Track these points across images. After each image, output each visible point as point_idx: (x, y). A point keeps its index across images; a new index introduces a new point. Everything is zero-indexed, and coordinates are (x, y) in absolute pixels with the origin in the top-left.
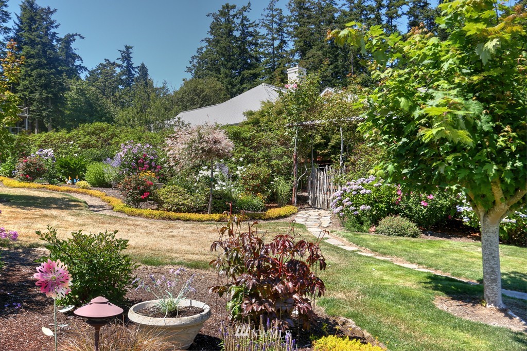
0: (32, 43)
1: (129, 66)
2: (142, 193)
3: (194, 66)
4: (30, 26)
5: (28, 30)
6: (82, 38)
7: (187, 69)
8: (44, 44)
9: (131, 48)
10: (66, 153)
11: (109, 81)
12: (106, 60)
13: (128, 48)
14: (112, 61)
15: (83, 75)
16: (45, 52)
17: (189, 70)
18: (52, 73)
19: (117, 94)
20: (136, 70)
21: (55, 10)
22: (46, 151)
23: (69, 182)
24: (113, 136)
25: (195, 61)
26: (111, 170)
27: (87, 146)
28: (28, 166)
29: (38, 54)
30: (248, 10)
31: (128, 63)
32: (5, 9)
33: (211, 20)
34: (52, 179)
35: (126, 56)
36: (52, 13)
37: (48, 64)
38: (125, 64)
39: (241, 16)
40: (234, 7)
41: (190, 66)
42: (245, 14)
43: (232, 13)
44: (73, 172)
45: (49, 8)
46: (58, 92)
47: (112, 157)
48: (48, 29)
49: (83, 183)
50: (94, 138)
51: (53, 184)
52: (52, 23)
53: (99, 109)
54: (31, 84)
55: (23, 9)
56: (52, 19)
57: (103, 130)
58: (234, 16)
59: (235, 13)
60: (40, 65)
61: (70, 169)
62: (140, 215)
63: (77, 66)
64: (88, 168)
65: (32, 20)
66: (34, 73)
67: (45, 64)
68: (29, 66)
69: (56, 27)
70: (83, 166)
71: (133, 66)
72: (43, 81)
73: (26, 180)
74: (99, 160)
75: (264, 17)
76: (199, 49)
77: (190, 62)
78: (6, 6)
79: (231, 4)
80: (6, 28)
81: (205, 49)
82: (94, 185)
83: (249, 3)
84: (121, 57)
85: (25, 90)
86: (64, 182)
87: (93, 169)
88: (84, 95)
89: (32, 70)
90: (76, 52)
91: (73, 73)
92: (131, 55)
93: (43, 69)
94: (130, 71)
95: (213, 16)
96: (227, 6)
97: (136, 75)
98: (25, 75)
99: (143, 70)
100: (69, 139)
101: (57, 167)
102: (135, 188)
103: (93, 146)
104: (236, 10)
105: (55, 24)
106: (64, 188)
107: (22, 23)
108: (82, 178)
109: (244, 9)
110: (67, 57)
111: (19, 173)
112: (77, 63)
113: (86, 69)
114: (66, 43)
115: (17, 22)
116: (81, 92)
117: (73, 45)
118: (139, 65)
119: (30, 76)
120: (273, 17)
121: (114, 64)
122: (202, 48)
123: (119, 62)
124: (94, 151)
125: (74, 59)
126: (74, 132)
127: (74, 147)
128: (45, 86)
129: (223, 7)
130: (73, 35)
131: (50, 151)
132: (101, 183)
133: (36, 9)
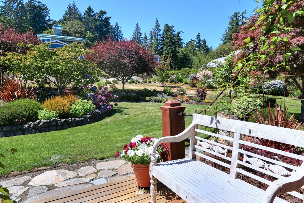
0: (168, 38)
1: (199, 40)
2: (193, 85)
3: (223, 38)
4: (167, 32)
5: (166, 34)
6: (183, 32)
7: (221, 40)
8: (171, 38)
9: (200, 33)
10: (179, 76)
11: (192, 48)
12: (191, 39)
13: (199, 34)
14: (193, 39)
15: (183, 46)
16: (171, 41)
17: (222, 39)
18: (174, 48)
19: (195, 52)
20: (202, 41)
21: (174, 26)
22: (174, 76)
23: (179, 83)
24: (190, 71)
25: (224, 36)
26: (188, 80)
27: (183, 74)
28: (171, 80)
29: (169, 41)
30: (245, 13)
31: (199, 39)
32: (159, 28)
33: (230, 19)
34: (175, 83)
35: (198, 37)
36: (173, 27)
37: (172, 44)
38: (198, 40)
39: (242, 16)
40: (239, 13)
41: (222, 38)
42: (244, 15)
43: (238, 15)
44: (180, 81)
45: (172, 26)
46: (176, 54)
47: (188, 77)
48: (172, 33)
49: (182, 83)
50: (185, 72)
51: (176, 83)
52: (173, 30)
53: (189, 58)
54: (167, 52)
55: (165, 27)
56: (173, 29)
57: (187, 70)
58: (239, 17)
59: (239, 15)
60: (170, 45)
61: (180, 80)
62: (192, 89)
63: (181, 43)
64: (183, 80)
65: (167, 30)
66: (168, 48)
67: (172, 45)
68: (167, 46)
69: (175, 32)
70: (182, 79)
71: (201, 40)
72: (171, 50)
73: (170, 83)
74: (186, 78)
75: (251, 15)
76: (225, 31)
77: (222, 37)
78: (160, 27)
79: (238, 12)
80: (160, 34)
81: (228, 31)
82: (185, 84)
83: (246, 10)
84: (196, 37)
85: (166, 54)
86: (178, 83)
87: (184, 80)
88: (184, 53)
89: (168, 47)
90: (181, 38)
91: (180, 45)
92: (200, 36)
93: (171, 46)
94: (200, 42)
95: (231, 17)
96: (236, 13)
97: (202, 44)
98: (166, 49)
99: (205, 41)
100: (179, 73)
101: (177, 80)
102: (192, 84)
103: (185, 74)
104: (240, 14)
105: (174, 31)
106: (178, 84)
107: (164, 32)
108: (182, 82)
109: (243, 13)
110: (178, 40)
111: (169, 81)
112: (182, 41)
113: (184, 43)
114: (178, 35)
115: (163, 32)
116: (183, 53)
117: (180, 35)
118: (203, 40)
119: (167, 49)
120: (256, 15)
121: (194, 41)
122: (227, 30)
123: (196, 39)
124: (185, 75)
125: (180, 40)
126: (180, 71)
127: (180, 75)
128: (171, 52)
129: (235, 14)
130: (180, 32)
131: (175, 76)
132: (186, 83)
133: (169, 26)
